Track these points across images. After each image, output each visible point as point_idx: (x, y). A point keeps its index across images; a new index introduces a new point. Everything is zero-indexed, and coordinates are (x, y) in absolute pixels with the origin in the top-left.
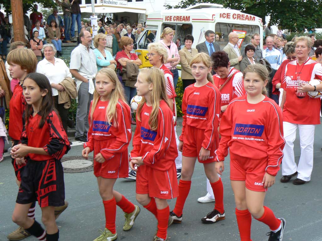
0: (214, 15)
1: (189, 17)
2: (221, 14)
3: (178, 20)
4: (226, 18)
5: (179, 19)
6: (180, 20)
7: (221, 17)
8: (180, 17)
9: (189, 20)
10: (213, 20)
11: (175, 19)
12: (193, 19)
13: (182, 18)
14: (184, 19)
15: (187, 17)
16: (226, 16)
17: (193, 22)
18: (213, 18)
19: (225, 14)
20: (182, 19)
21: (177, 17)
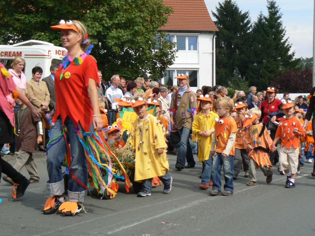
0: (50, 51)
1: (21, 53)
2: (56, 51)
3: (7, 56)
4: (61, 55)
5: (8, 54)
6: (9, 56)
7: (56, 53)
8: (10, 52)
9: (21, 56)
10: (49, 56)
11: (2, 55)
12: (25, 55)
13: (12, 53)
14: (15, 55)
15: (18, 53)
16: (61, 53)
17: (25, 57)
18: (48, 54)
19: (60, 51)
20: (12, 55)
21: (5, 52)
